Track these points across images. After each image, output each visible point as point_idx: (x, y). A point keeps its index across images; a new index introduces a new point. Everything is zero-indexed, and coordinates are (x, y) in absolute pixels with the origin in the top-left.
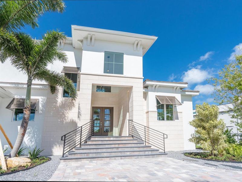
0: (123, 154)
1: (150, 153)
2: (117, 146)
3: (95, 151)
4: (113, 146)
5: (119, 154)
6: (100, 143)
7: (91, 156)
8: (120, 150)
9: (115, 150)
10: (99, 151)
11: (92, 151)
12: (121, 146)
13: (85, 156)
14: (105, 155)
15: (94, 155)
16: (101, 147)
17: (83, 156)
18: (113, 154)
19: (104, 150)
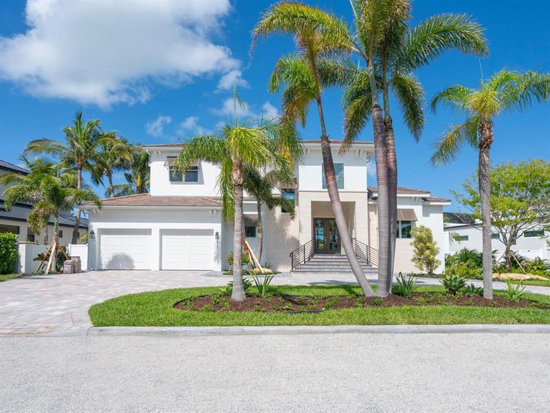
0: (342, 270)
1: (369, 270)
2: (338, 263)
3: (317, 267)
4: (335, 263)
5: (339, 270)
6: (322, 260)
7: (314, 270)
8: (341, 267)
9: (335, 267)
10: (321, 267)
11: (315, 267)
12: (341, 264)
13: (310, 270)
14: (327, 270)
15: (317, 270)
16: (323, 264)
17: (307, 270)
18: (333, 270)
19: (326, 267)
